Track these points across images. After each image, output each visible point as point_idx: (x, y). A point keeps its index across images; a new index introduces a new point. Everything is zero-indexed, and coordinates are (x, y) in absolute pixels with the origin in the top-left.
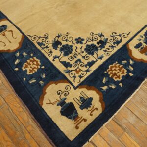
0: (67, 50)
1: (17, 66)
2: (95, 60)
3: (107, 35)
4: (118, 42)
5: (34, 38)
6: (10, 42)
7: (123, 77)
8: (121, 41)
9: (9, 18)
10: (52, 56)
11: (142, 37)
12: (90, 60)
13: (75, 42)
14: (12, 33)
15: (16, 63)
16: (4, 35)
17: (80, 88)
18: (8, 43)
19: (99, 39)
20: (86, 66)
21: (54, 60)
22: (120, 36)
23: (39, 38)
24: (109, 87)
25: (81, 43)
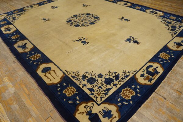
4: (127, 76)
7: (132, 97)
12: (107, 88)
15: (58, 90)
17: (103, 104)
21: (83, 87)
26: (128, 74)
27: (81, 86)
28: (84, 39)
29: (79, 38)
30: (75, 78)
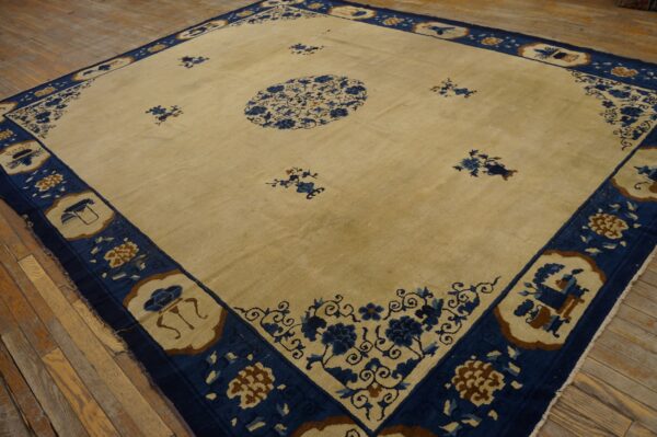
0: (341, 338)
1: (212, 388)
2: (416, 357)
3: (440, 291)
5: (253, 314)
6: (192, 327)
8: (477, 302)
9: (185, 267)
10: (304, 358)
11: (530, 286)
13: (359, 316)
14: (196, 306)
15: (209, 380)
16: (175, 311)
18: (185, 331)
19: (421, 303)
20: (395, 376)
21: (309, 367)
22: (473, 289)
23: (267, 313)
24: (461, 424)
25: (377, 318)
26: (472, 296)
27: (301, 364)
28: (305, 175)
29: (289, 172)
30: (277, 334)
